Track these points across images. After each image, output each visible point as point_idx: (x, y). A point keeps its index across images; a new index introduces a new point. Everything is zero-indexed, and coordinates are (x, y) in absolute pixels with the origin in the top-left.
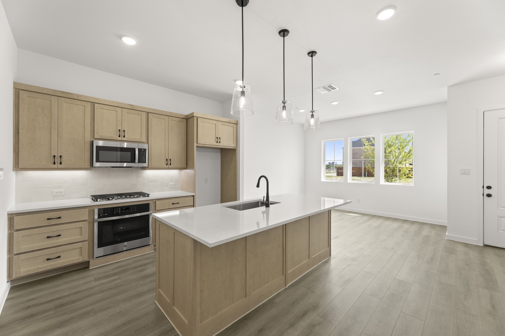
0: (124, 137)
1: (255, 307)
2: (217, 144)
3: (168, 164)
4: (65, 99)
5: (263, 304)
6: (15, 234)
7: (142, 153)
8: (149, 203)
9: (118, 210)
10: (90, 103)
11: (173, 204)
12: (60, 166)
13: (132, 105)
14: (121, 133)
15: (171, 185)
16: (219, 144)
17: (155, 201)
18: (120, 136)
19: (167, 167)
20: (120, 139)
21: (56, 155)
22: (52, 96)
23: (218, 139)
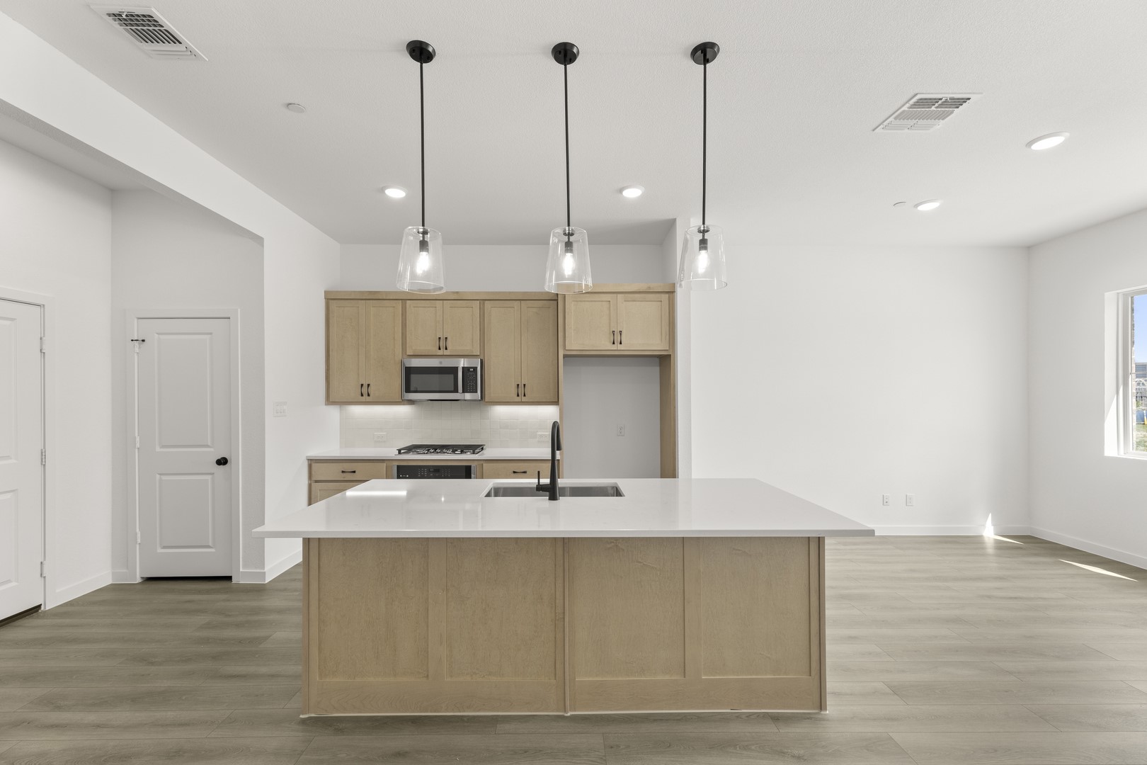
0: (446, 349)
1: (454, 712)
2: (614, 347)
3: (521, 396)
4: (374, 301)
5: (474, 717)
6: (313, 484)
7: (470, 375)
8: (470, 466)
9: (424, 470)
10: (401, 301)
11: (514, 472)
12: (368, 399)
13: (457, 293)
14: (442, 343)
15: (541, 436)
16: (620, 347)
17: (482, 462)
18: (440, 349)
19: (518, 399)
20: (440, 352)
21: (364, 383)
22: (360, 301)
23: (616, 337)
